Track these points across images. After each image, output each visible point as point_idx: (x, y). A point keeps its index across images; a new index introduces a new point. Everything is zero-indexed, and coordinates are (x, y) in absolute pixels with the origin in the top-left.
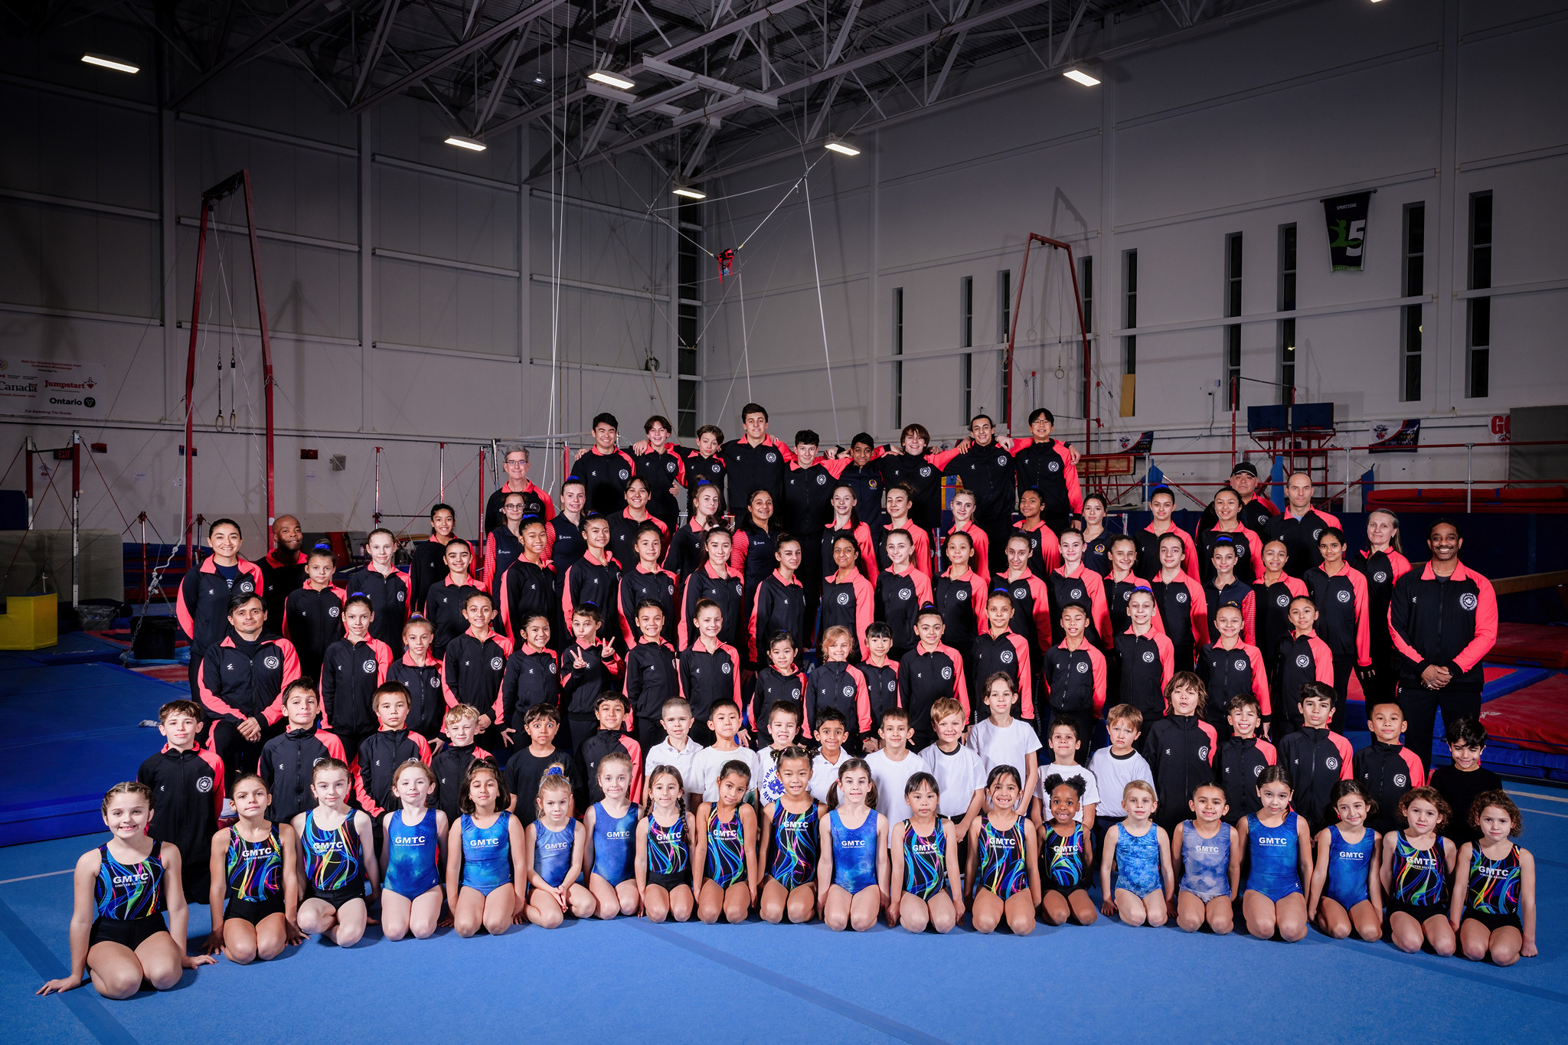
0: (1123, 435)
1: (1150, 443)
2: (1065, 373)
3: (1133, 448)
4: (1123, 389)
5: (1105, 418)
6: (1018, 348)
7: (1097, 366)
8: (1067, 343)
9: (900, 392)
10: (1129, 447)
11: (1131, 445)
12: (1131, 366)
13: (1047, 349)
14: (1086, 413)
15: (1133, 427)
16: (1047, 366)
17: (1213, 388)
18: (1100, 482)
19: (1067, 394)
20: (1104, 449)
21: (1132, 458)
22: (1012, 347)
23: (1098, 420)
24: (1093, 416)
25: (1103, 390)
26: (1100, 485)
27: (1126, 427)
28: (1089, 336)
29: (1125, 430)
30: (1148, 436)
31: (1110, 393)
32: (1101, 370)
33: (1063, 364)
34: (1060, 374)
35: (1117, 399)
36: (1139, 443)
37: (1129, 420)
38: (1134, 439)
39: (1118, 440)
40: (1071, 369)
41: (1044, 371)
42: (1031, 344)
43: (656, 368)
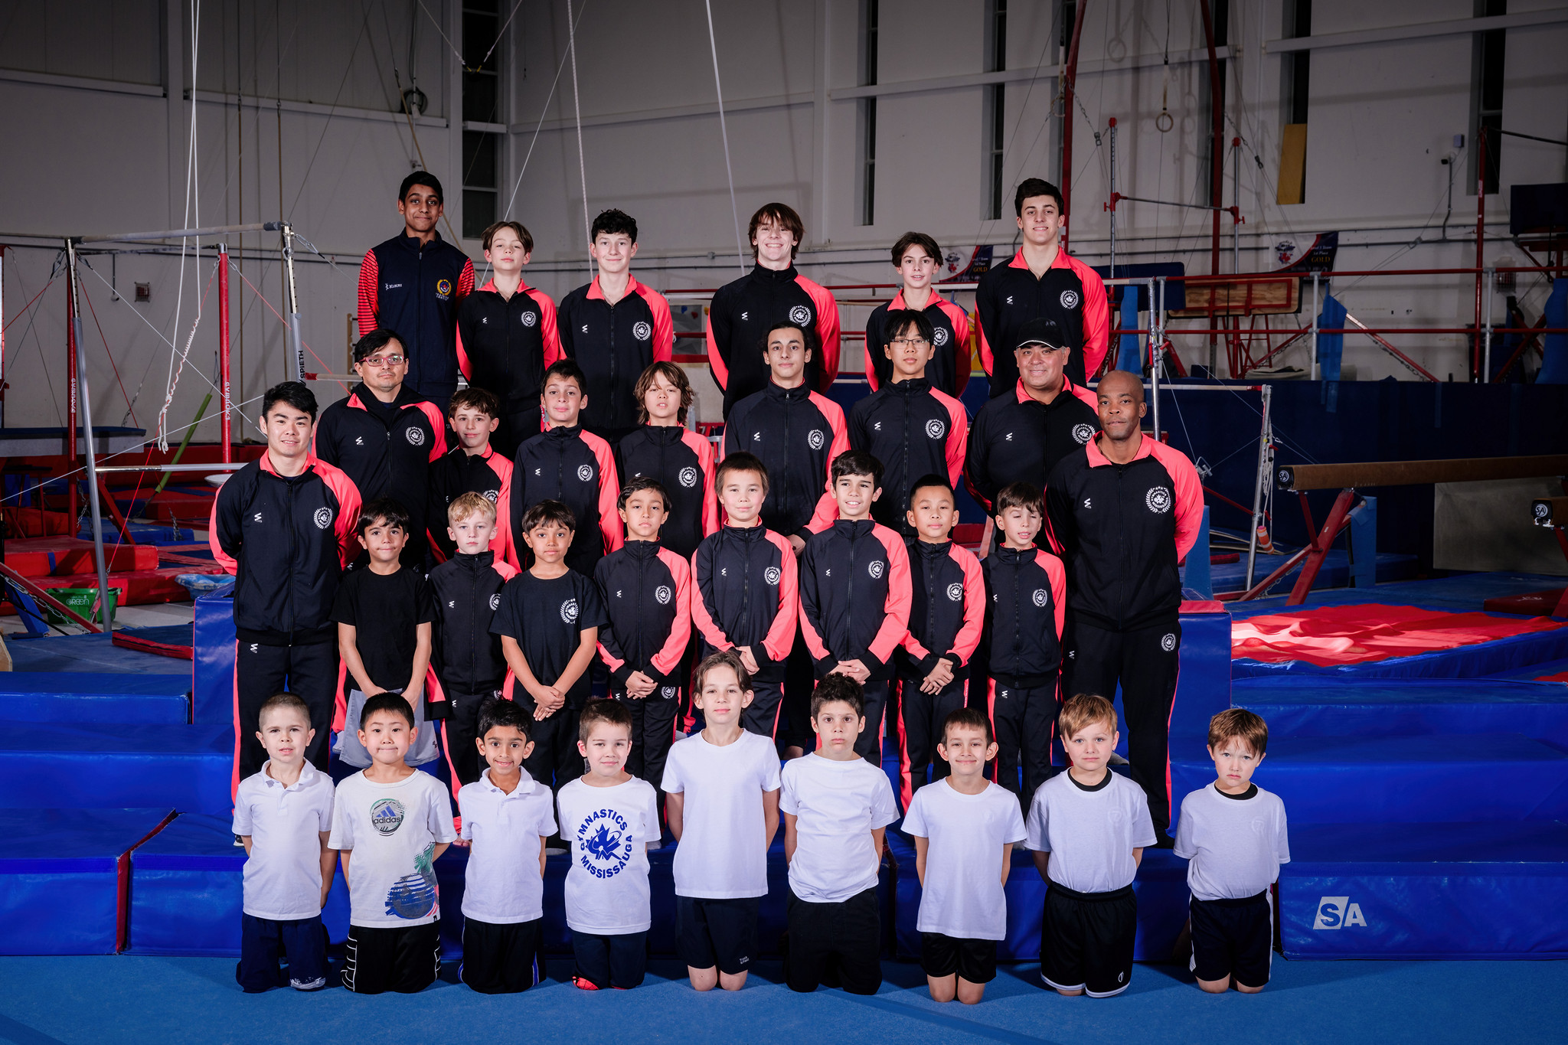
0: (1282, 239)
1: (1332, 254)
2: (1177, 121)
3: (1299, 263)
4: (1284, 151)
5: (1247, 205)
6: (1087, 74)
7: (1238, 109)
8: (1182, 64)
9: (873, 156)
10: (1293, 260)
11: (1296, 256)
12: (1298, 107)
13: (1145, 76)
14: (1213, 195)
15: (1300, 223)
16: (1143, 108)
17: (1449, 150)
18: (1236, 325)
19: (1179, 160)
20: (1246, 264)
21: (1296, 281)
22: (1072, 72)
23: (1234, 211)
24: (1227, 201)
25: (1247, 154)
26: (1237, 332)
27: (1287, 223)
28: (1221, 52)
29: (1286, 229)
30: (1328, 242)
31: (1257, 158)
32: (1244, 114)
33: (1173, 104)
34: (1166, 123)
35: (1272, 171)
36: (1310, 254)
37: (1293, 211)
38: (1303, 246)
39: (1272, 251)
40: (1188, 113)
41: (1137, 117)
42: (1114, 66)
43: (421, 110)
